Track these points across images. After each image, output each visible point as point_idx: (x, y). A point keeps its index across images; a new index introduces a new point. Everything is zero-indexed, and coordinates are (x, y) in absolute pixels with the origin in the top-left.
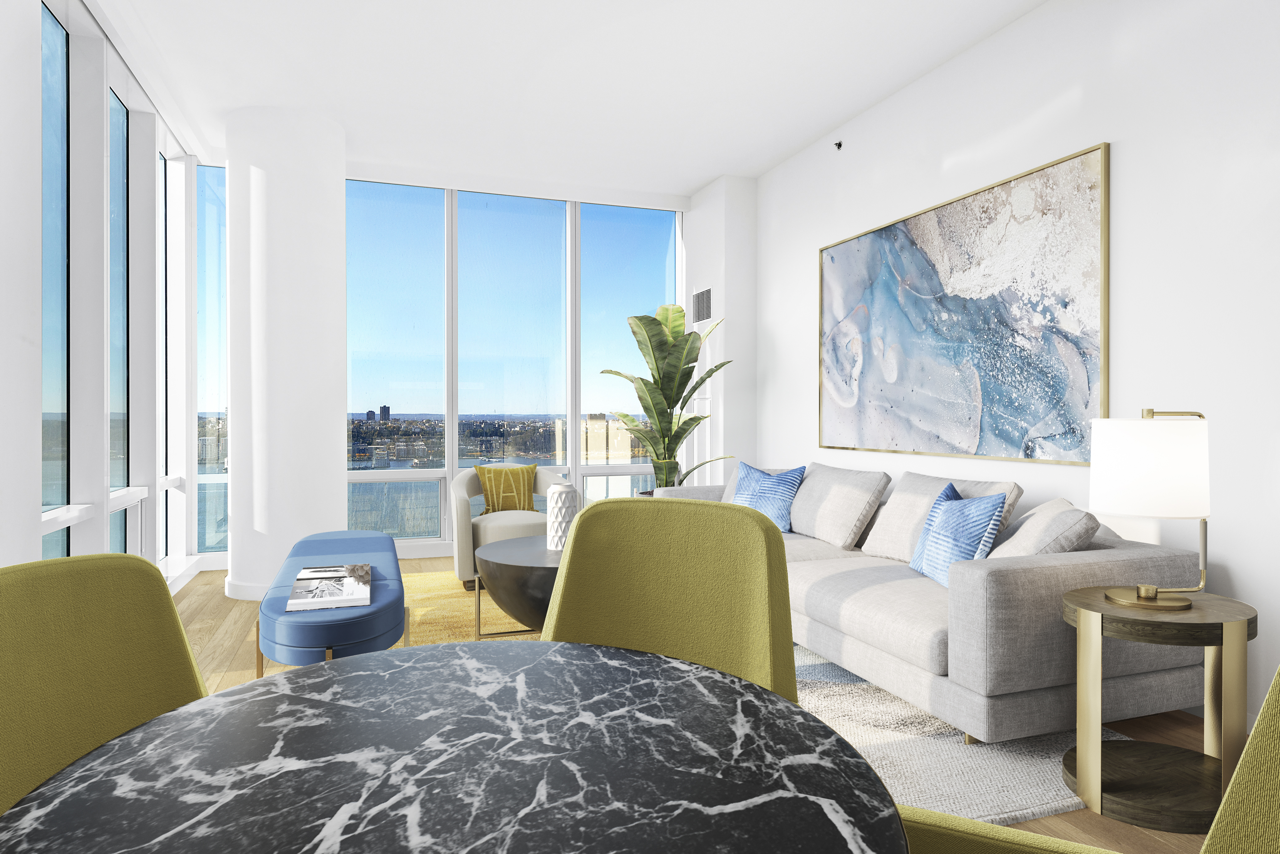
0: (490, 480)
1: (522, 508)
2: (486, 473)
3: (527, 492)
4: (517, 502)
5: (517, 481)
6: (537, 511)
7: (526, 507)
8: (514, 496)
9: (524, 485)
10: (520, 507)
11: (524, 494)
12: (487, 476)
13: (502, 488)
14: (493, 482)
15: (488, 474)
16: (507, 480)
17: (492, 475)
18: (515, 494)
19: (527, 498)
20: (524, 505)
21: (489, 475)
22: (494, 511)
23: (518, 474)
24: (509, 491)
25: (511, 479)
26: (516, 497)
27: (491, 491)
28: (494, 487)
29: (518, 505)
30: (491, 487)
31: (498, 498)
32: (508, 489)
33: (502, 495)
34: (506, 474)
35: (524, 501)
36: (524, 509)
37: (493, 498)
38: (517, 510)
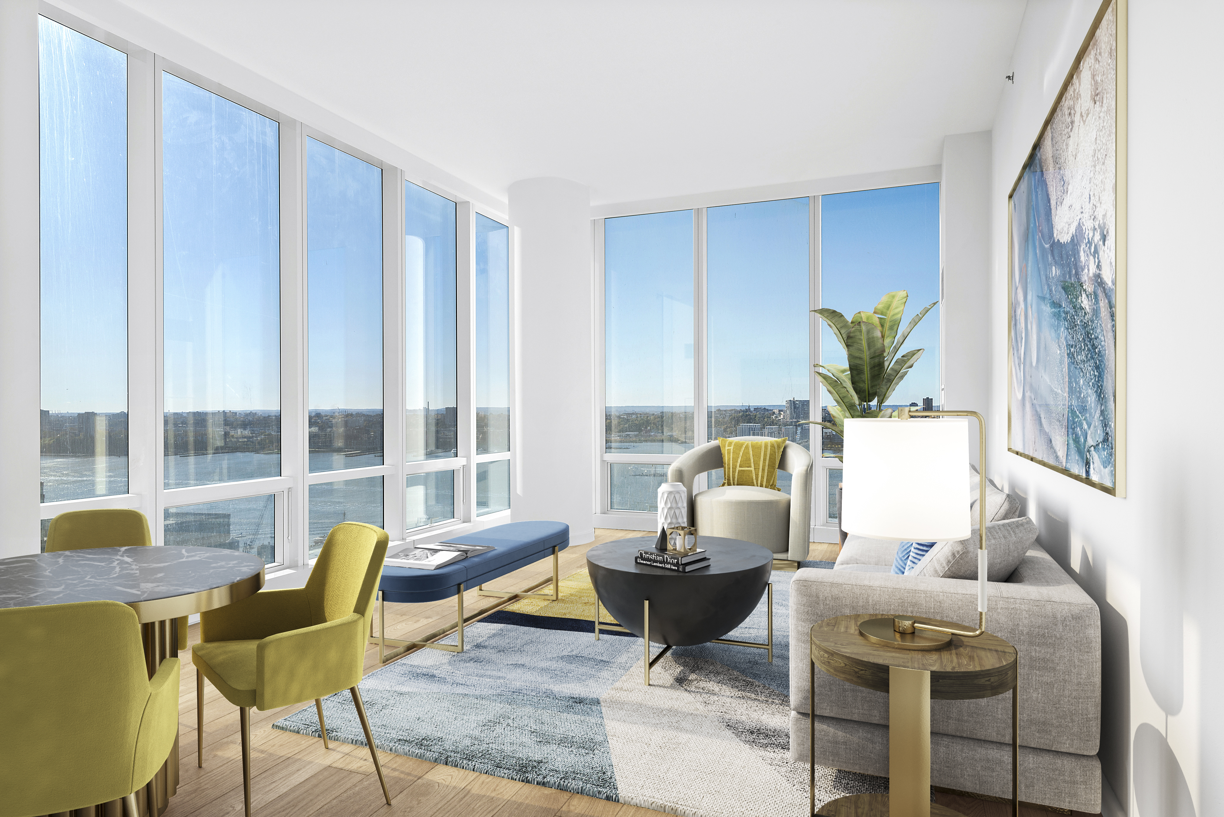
0: (729, 453)
1: (759, 484)
2: (727, 445)
3: (767, 468)
4: (754, 478)
5: (757, 456)
6: (779, 490)
7: (764, 484)
8: (751, 471)
9: (765, 460)
10: (757, 483)
11: (763, 470)
12: (727, 448)
13: (739, 461)
14: (731, 454)
15: (728, 446)
16: (746, 453)
17: (732, 448)
18: (752, 469)
19: (766, 474)
20: (762, 481)
21: (729, 448)
22: (729, 484)
23: (760, 448)
24: (748, 465)
25: (751, 453)
26: (754, 472)
27: (729, 465)
28: (731, 459)
29: (755, 481)
30: (729, 460)
31: (734, 472)
32: (746, 462)
33: (738, 468)
34: (747, 447)
35: (763, 477)
36: (761, 486)
37: (729, 471)
38: (754, 485)
